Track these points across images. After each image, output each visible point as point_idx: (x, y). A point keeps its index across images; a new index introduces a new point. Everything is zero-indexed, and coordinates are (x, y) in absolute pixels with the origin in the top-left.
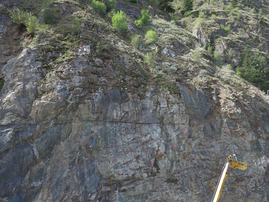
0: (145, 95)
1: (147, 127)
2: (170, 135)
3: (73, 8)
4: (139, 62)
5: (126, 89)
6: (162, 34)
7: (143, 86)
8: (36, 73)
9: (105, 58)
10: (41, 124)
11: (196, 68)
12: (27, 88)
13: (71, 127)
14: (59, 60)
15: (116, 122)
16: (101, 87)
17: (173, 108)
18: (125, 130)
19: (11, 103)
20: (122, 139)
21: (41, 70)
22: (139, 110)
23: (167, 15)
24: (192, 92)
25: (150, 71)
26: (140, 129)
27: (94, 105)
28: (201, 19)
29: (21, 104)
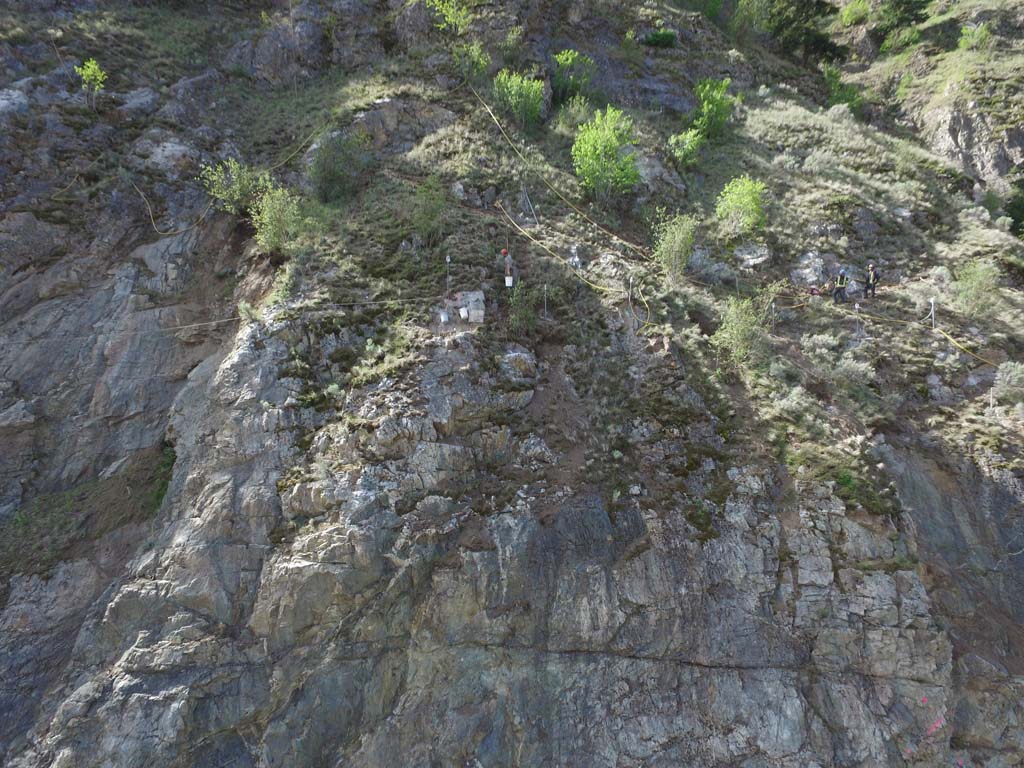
0: (721, 516)
1: (732, 685)
2: (850, 735)
3: (424, 115)
4: (690, 342)
5: (635, 490)
6: (791, 184)
7: (709, 465)
8: (279, 430)
9: (545, 340)
10: (287, 660)
11: (974, 349)
12: (244, 503)
13: (402, 669)
14: (363, 371)
15: (591, 655)
16: (525, 486)
17: (866, 592)
18: (631, 692)
19: (188, 571)
20: (616, 735)
21: (296, 415)
22: (695, 598)
23: (810, 76)
24: (959, 483)
25: (743, 384)
26: (697, 693)
27: (494, 577)
28: (970, 55)
29: (220, 573)
